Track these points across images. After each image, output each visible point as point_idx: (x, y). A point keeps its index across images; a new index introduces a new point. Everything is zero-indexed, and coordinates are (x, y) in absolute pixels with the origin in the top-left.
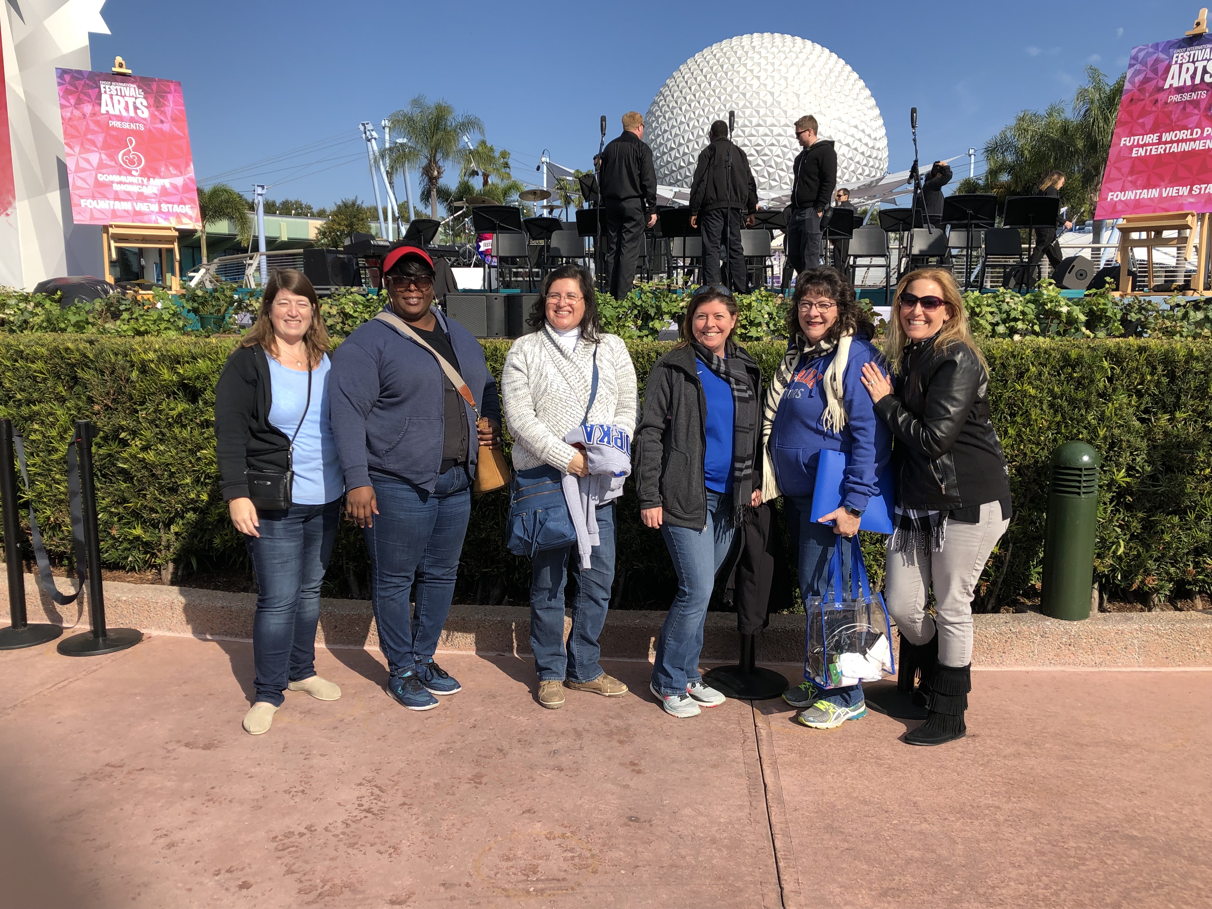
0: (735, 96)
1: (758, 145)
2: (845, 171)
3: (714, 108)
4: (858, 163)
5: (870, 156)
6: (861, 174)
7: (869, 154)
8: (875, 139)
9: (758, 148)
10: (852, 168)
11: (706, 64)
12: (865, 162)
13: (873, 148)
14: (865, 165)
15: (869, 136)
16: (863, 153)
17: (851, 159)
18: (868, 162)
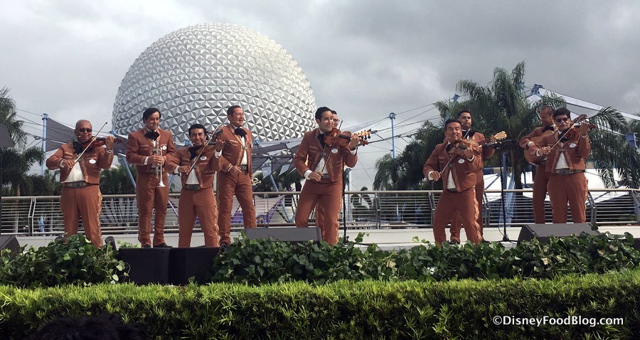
0: (197, 69)
1: (217, 107)
2: (287, 128)
3: (180, 78)
4: (296, 122)
5: (304, 117)
6: (298, 131)
7: (303, 115)
8: (308, 104)
9: (217, 110)
10: (292, 126)
11: (172, 44)
12: (301, 122)
13: (307, 110)
14: (301, 124)
15: (303, 101)
16: (299, 115)
17: (290, 119)
18: (304, 121)
